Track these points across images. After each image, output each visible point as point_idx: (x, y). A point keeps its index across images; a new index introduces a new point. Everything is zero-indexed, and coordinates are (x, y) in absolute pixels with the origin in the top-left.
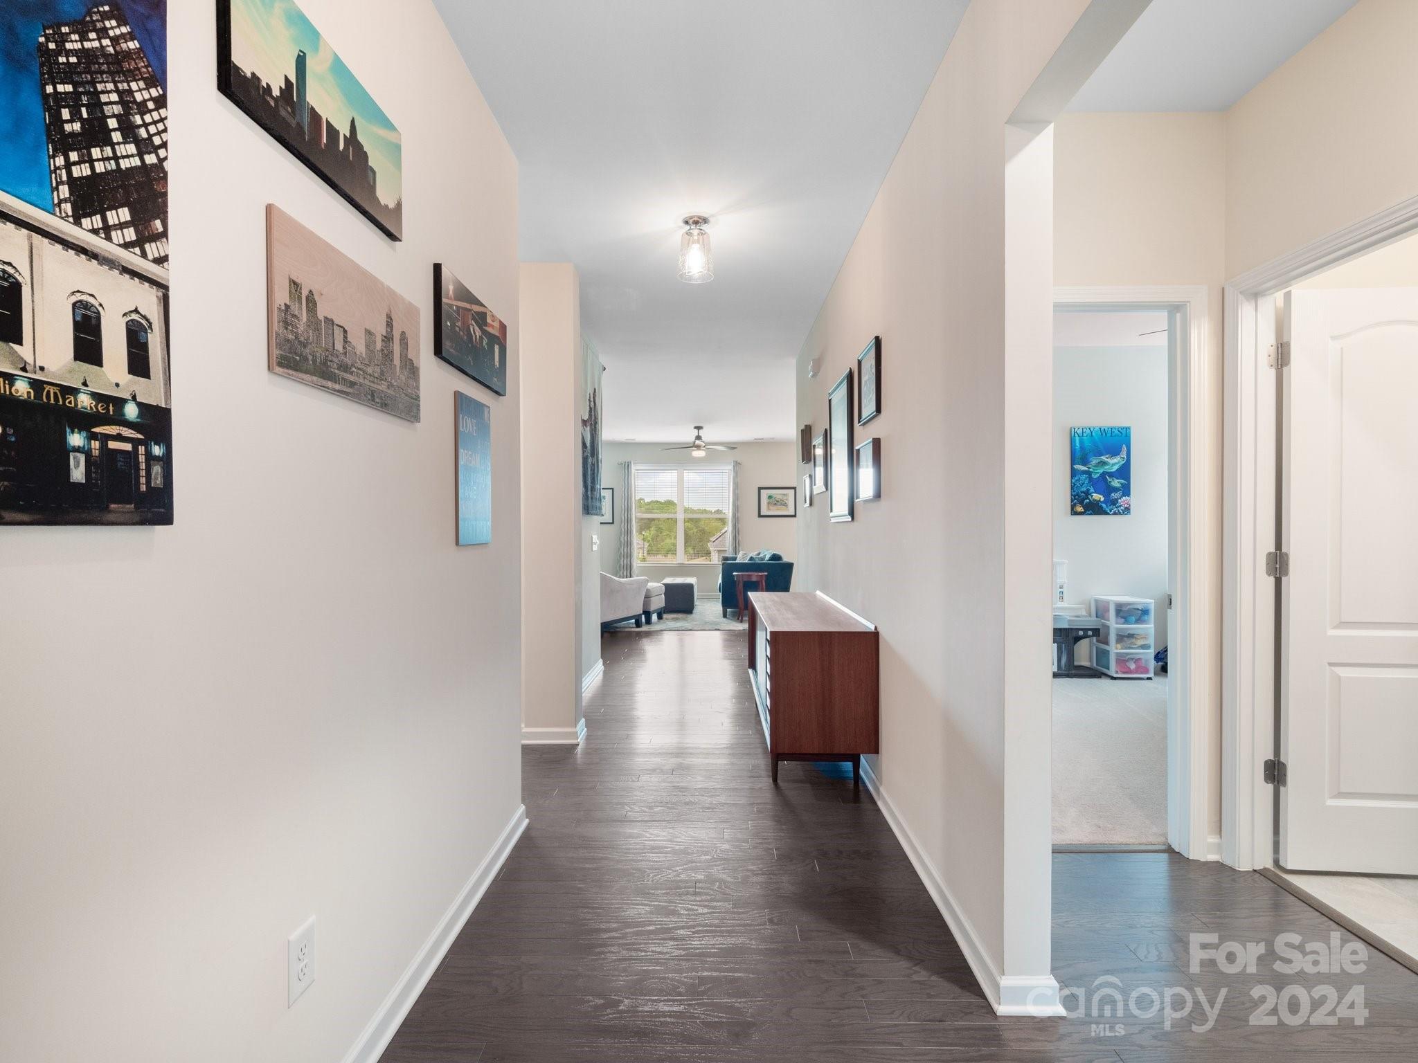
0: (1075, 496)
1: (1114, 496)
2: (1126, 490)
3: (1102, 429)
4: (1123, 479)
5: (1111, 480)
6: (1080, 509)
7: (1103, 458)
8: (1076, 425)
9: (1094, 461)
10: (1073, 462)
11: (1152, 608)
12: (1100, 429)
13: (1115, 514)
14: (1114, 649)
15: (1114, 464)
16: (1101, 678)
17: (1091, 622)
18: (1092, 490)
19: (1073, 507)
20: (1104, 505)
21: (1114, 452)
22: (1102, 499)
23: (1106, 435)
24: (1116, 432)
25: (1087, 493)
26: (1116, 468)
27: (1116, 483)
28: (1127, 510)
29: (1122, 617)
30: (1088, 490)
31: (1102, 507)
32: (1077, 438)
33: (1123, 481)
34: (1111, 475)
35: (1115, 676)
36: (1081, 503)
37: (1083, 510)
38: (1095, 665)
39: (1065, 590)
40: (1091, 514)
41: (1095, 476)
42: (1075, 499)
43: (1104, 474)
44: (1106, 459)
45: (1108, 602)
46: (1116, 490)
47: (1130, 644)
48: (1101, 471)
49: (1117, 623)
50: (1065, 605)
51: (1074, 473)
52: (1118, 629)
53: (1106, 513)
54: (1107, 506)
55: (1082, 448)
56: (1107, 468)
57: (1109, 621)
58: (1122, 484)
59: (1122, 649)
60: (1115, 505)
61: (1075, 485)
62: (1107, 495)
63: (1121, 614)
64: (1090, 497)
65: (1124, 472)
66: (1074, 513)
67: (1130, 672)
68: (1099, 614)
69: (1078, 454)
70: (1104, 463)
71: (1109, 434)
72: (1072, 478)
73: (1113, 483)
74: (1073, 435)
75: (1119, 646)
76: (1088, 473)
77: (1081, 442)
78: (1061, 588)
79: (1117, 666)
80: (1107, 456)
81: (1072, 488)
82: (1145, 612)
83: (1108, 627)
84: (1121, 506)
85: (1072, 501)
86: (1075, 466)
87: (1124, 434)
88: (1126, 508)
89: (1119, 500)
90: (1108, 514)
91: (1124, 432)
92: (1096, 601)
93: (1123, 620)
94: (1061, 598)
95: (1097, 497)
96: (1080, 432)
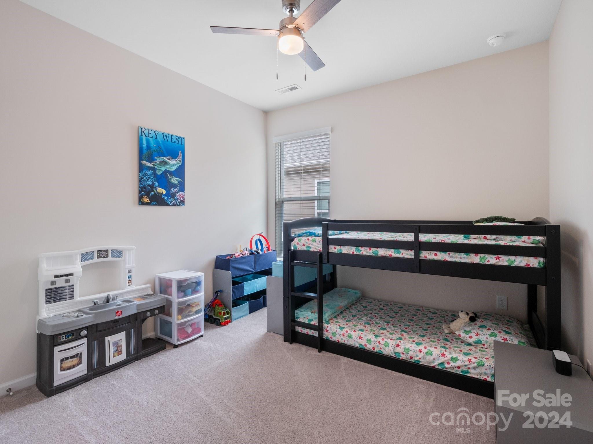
0: (142, 188)
1: (173, 190)
2: (182, 188)
3: (164, 135)
4: (179, 178)
5: (171, 178)
6: (146, 200)
7: (165, 158)
8: (144, 126)
9: (158, 160)
10: (140, 158)
11: (203, 279)
12: (163, 134)
13: (174, 205)
14: (176, 320)
15: (173, 165)
16: (165, 348)
17: (157, 300)
18: (156, 184)
19: (140, 198)
20: (166, 198)
21: (174, 156)
22: (164, 193)
23: (167, 140)
24: (175, 140)
25: (152, 187)
26: (174, 168)
27: (174, 180)
28: (182, 202)
29: (182, 292)
30: (153, 184)
31: (164, 199)
32: (144, 138)
33: (179, 179)
34: (171, 173)
35: (177, 344)
36: (148, 194)
37: (149, 201)
38: (159, 334)
39: (133, 274)
40: (156, 205)
41: (159, 173)
42: (142, 191)
43: (166, 171)
44: (167, 160)
45: (171, 281)
46: (174, 186)
47: (189, 312)
48: (163, 169)
49: (178, 298)
50: (133, 287)
51: (141, 168)
52: (180, 304)
53: (167, 204)
54: (168, 199)
55: (148, 147)
56: (167, 167)
57: (172, 296)
58: (179, 181)
59: (182, 318)
60: (174, 198)
61: (142, 178)
62: (168, 191)
63: (182, 289)
64: (155, 190)
65: (180, 172)
66: (141, 203)
67: (189, 336)
68: (162, 289)
69: (145, 151)
70: (165, 163)
71: (170, 140)
72: (139, 172)
73: (172, 180)
74: (140, 134)
75: (180, 317)
76: (153, 169)
77: (148, 142)
78: (129, 272)
79: (178, 335)
80: (168, 157)
81: (140, 181)
82: (198, 283)
83: (171, 302)
84: (178, 199)
85: (140, 192)
86: (142, 162)
87: (180, 143)
88: (181, 201)
89: (177, 195)
90: (169, 205)
91: (180, 140)
92: (160, 279)
93: (183, 294)
94: (130, 282)
95: (160, 190)
96: (146, 132)
